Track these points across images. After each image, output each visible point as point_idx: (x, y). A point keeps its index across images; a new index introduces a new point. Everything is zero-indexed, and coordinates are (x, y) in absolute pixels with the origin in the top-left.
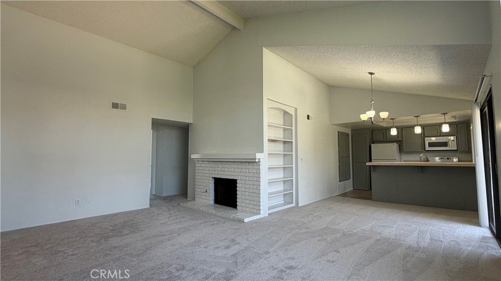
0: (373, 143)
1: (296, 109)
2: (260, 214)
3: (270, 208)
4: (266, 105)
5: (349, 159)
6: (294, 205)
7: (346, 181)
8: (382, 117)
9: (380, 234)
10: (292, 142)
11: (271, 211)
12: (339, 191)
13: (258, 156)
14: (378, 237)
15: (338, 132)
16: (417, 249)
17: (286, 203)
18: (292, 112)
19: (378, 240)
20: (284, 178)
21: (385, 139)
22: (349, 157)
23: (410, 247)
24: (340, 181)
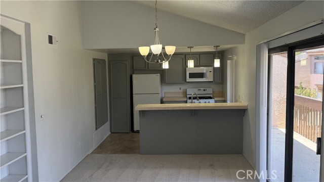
0: (134, 73)
1: (28, 26)
7: (103, 126)
8: (168, 54)
12: (95, 144)
21: (147, 68)
22: (107, 92)
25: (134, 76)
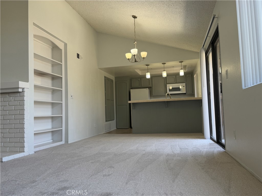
0: (132, 89)
1: (66, 45)
2: (24, 152)
3: (35, 147)
4: (32, 31)
5: (114, 102)
6: (63, 142)
7: (110, 122)
8: (143, 57)
9: (144, 150)
10: (62, 90)
11: (38, 149)
12: (105, 130)
13: (22, 84)
14: (144, 152)
15: (105, 77)
16: (174, 155)
17: (54, 142)
18: (61, 46)
19: (144, 154)
20: (53, 128)
21: (140, 86)
22: (113, 100)
23: (168, 155)
24: (106, 121)
25: (131, 90)
